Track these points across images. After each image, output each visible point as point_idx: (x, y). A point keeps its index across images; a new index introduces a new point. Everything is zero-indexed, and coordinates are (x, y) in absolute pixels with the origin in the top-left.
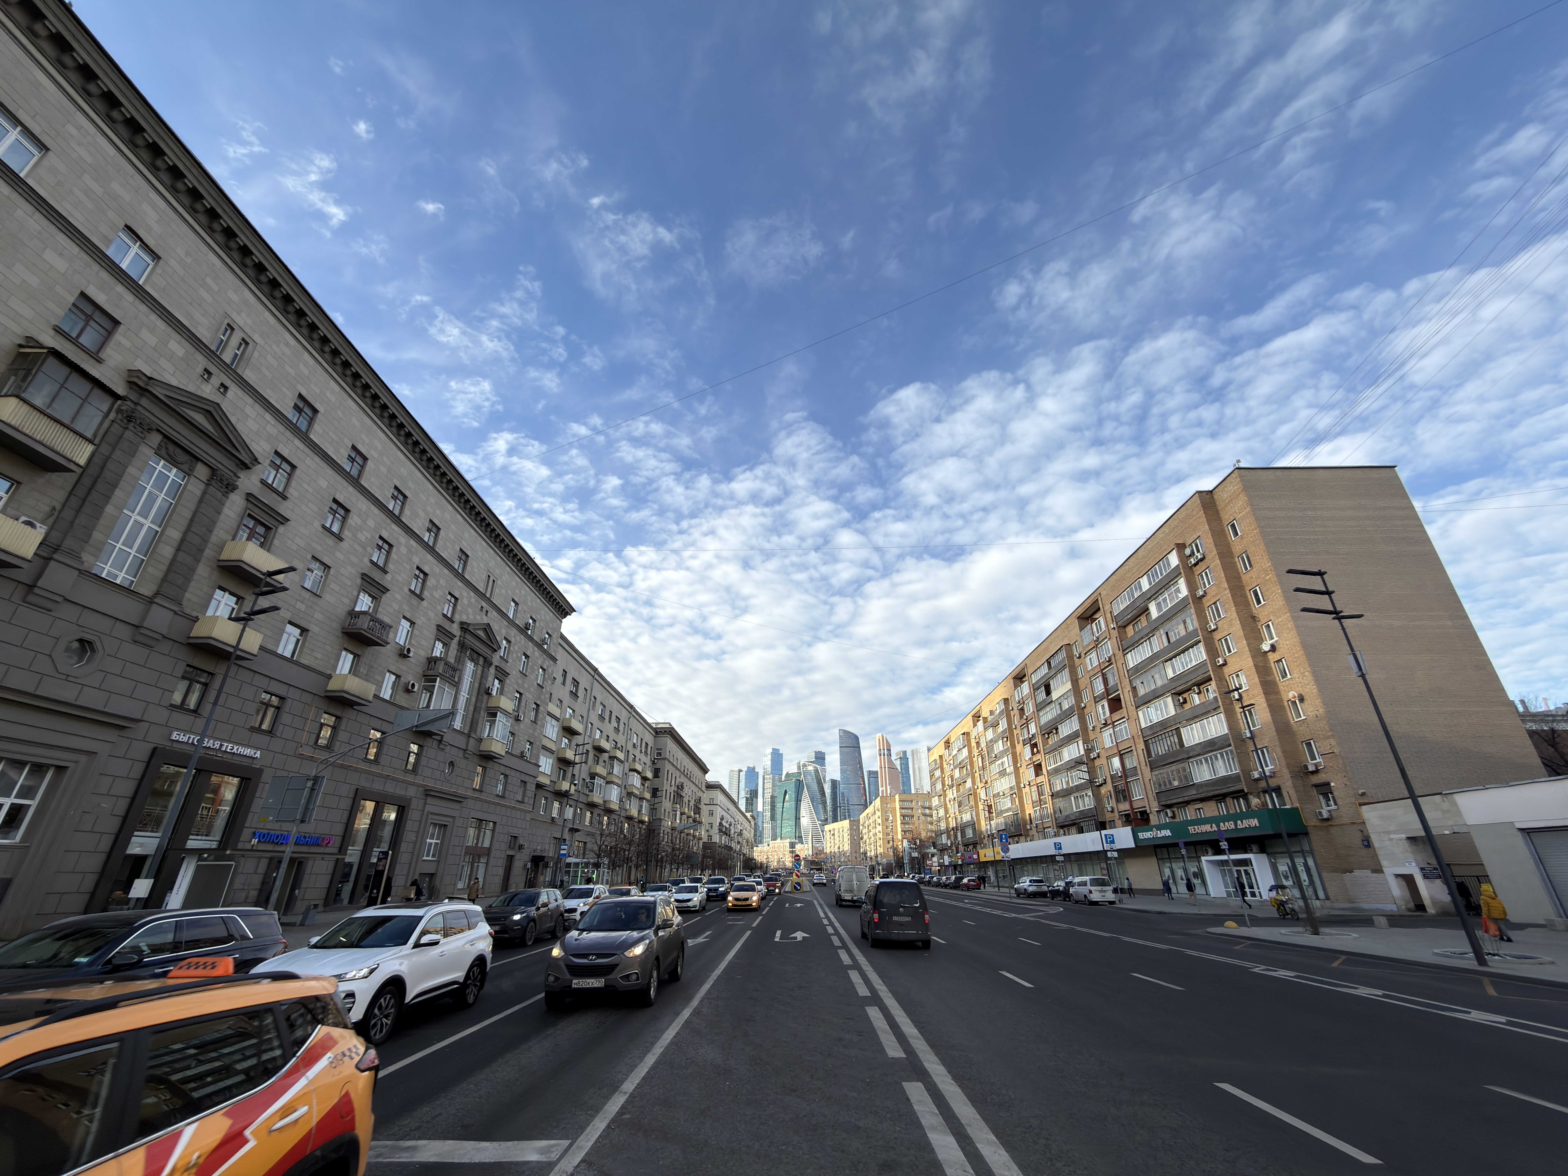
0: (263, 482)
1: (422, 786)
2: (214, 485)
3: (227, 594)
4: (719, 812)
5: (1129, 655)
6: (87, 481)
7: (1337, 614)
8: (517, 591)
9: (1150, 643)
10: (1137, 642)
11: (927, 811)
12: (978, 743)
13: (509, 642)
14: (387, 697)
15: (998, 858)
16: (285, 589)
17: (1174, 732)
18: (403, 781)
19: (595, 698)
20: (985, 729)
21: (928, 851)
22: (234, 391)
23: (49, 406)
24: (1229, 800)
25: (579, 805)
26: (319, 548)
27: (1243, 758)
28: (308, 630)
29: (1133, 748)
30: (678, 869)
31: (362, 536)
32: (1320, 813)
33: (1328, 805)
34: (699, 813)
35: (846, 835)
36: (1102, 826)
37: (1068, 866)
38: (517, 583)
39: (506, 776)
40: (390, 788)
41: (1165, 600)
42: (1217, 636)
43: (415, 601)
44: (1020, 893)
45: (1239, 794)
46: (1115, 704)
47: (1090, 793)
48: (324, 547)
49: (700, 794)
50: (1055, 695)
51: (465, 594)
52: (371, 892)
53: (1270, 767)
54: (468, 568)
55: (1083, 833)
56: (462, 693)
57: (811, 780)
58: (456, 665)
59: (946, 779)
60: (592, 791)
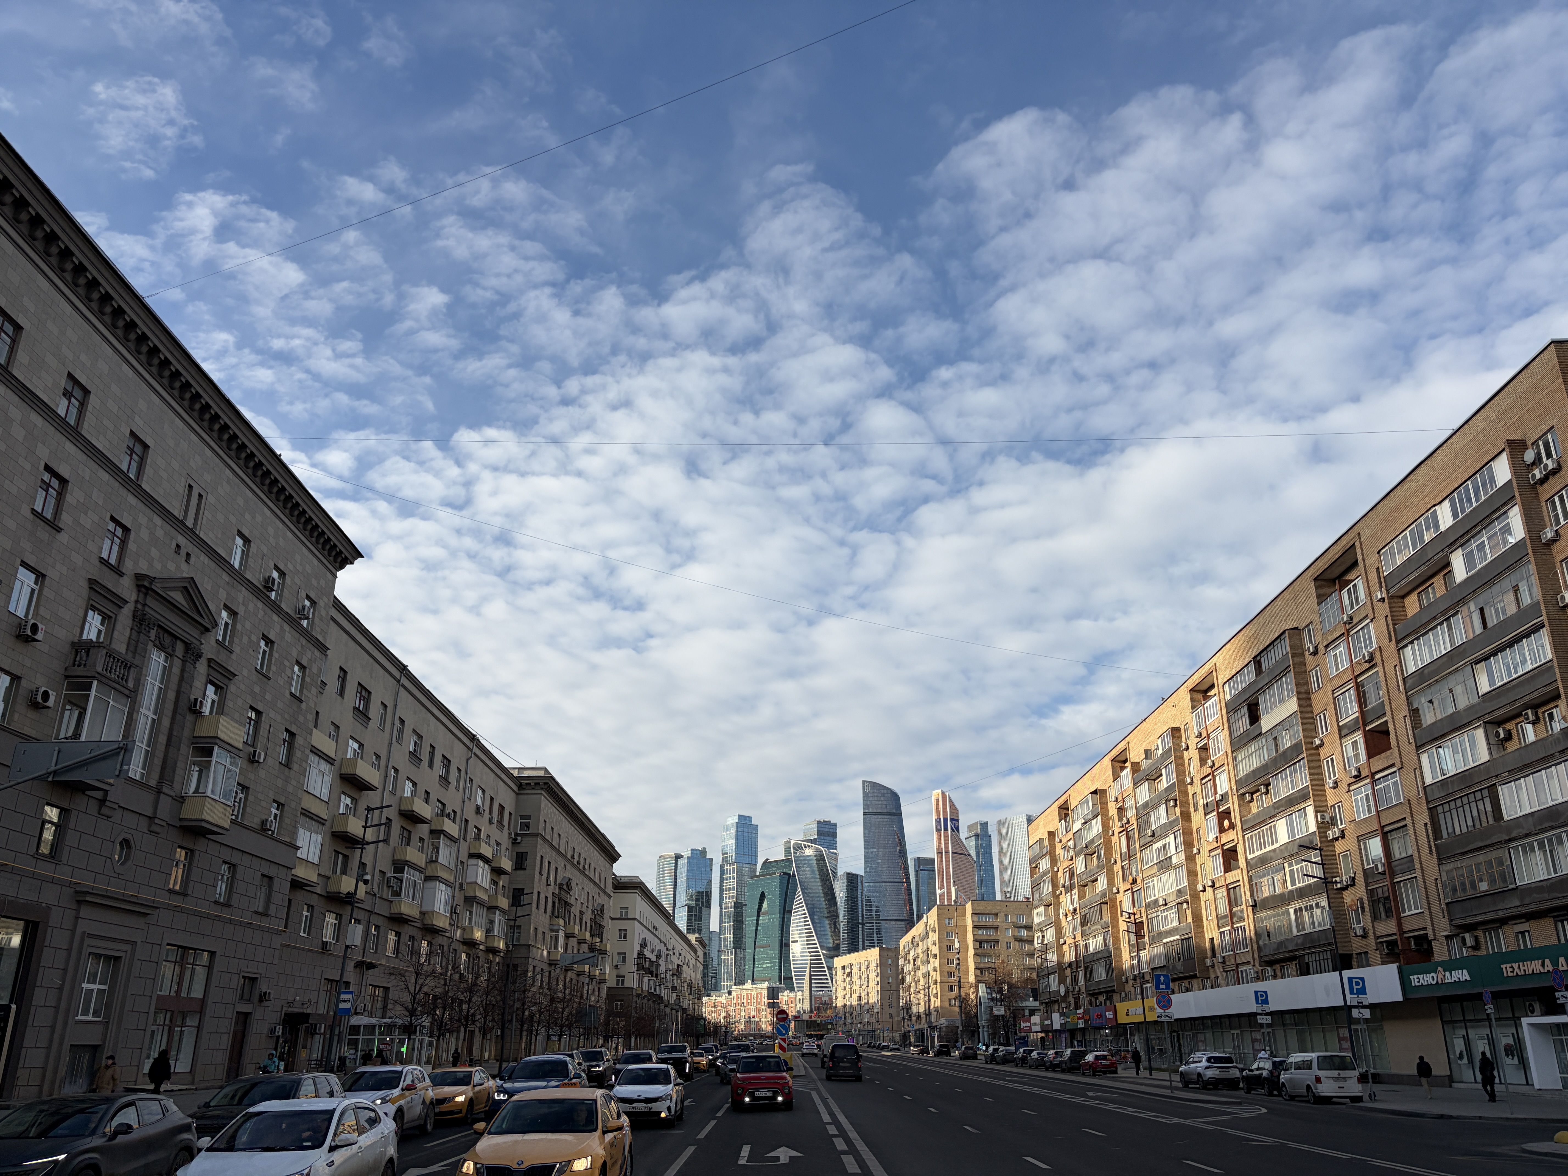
1: (71, 884)
4: (638, 933)
5: (1408, 650)
8: (248, 517)
9: (1450, 628)
10: (1424, 625)
11: (1024, 933)
12: (1121, 810)
13: (233, 613)
15: (1151, 1017)
17: (1486, 793)
18: (33, 876)
19: (402, 721)
20: (1136, 784)
21: (1025, 1004)
25: (375, 919)
29: (1408, 821)
30: (560, 1037)
34: (601, 935)
35: (872, 975)
36: (1344, 962)
37: (1280, 1033)
38: (246, 500)
39: (233, 867)
40: (9, 889)
41: (1481, 547)
43: (44, 533)
44: (1189, 1081)
46: (1379, 740)
47: (1324, 903)
49: (602, 899)
50: (1267, 723)
51: (142, 520)
54: (148, 470)
55: (1309, 974)
56: (143, 711)
57: (810, 875)
58: (129, 657)
59: (1060, 874)
60: (398, 894)
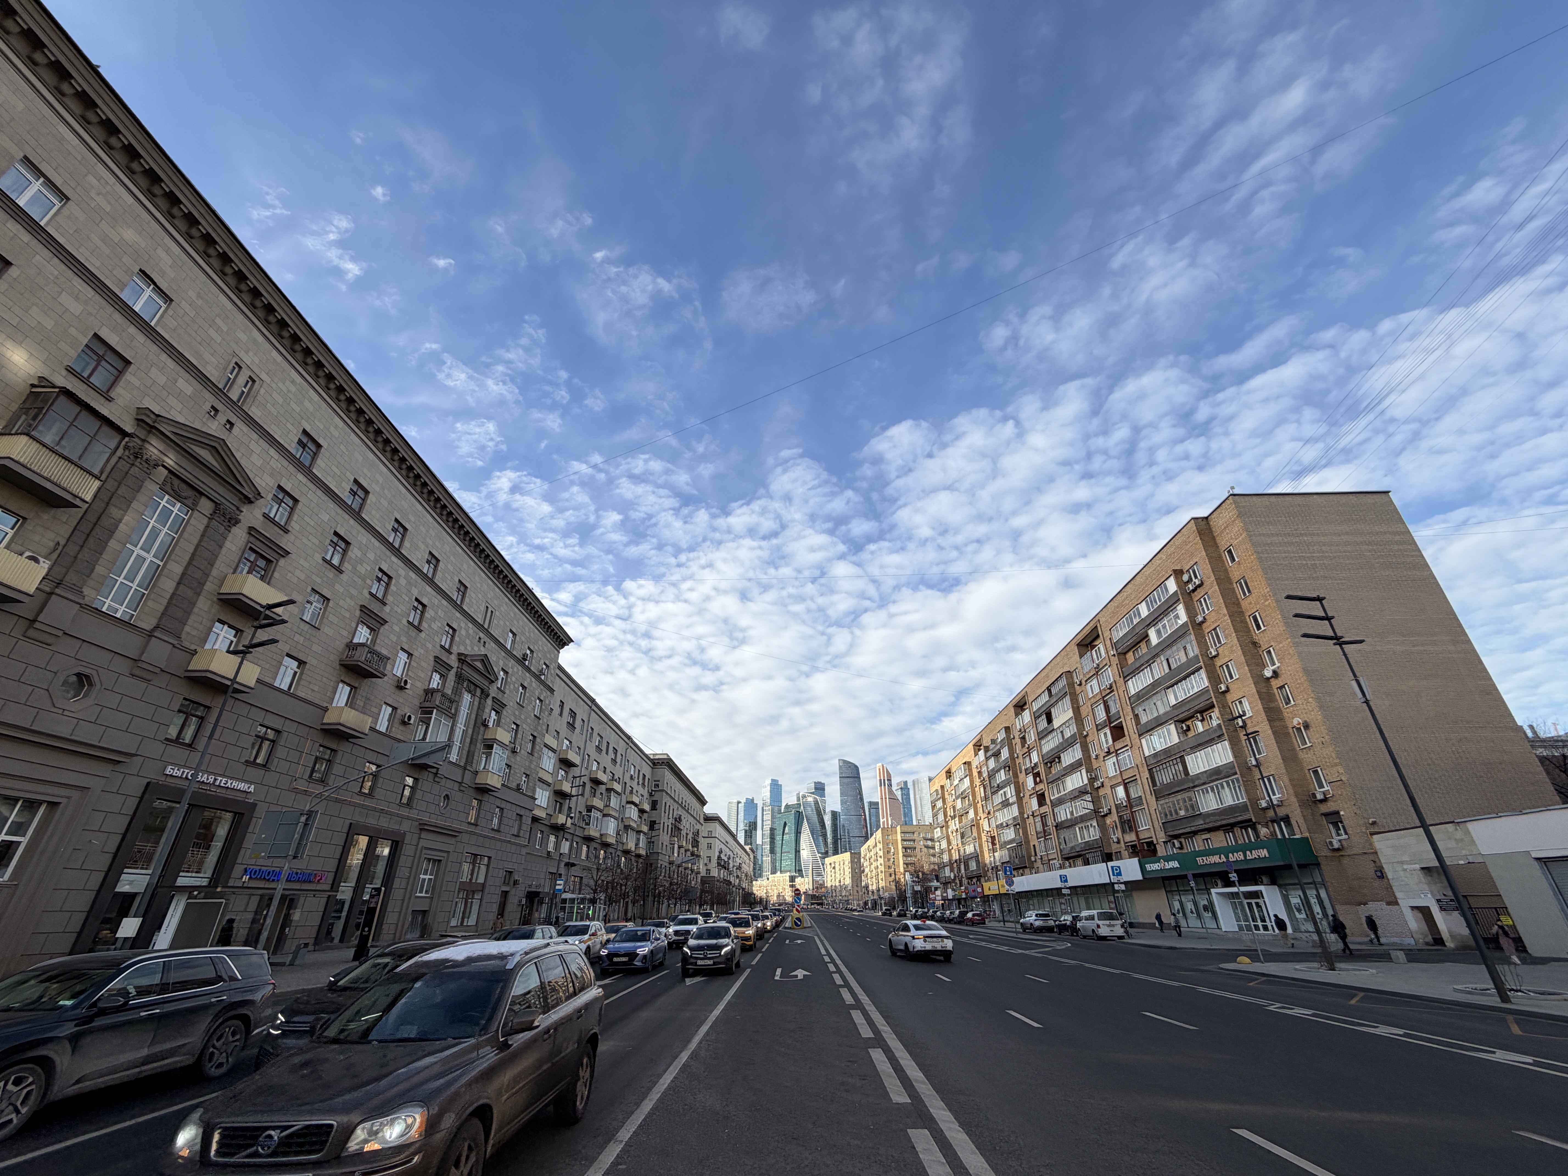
0: (266, 516)
1: (417, 820)
2: (218, 519)
3: (226, 627)
4: (717, 845)
5: (1130, 682)
6: (91, 517)
7: (1337, 640)
8: (515, 622)
9: (1151, 670)
10: (1137, 669)
11: (930, 843)
12: (979, 773)
13: (506, 673)
14: (383, 729)
15: (1003, 891)
16: (284, 622)
17: (1179, 760)
18: (398, 815)
19: (592, 729)
20: (987, 759)
21: (932, 884)
22: (240, 427)
23: (58, 443)
24: (1237, 830)
25: (576, 838)
26: (318, 580)
27: (1249, 786)
28: (305, 663)
29: (1138, 777)
30: (675, 905)
31: (362, 569)
32: (1331, 843)
33: (1339, 835)
34: (697, 846)
35: (847, 868)
36: (1108, 857)
37: (1075, 899)
38: (515, 614)
39: (502, 809)
40: (384, 823)
41: (1164, 627)
42: (1218, 662)
43: (413, 632)
44: (1026, 928)
45: (1247, 824)
46: (1118, 732)
47: (1095, 824)
48: (324, 580)
49: (698, 826)
50: (1056, 723)
51: (463, 625)
52: (363, 930)
53: (1278, 796)
54: (467, 599)
55: (1089, 864)
56: (458, 725)
57: (811, 812)
58: (453, 697)
59: (948, 809)
60: (588, 824)
